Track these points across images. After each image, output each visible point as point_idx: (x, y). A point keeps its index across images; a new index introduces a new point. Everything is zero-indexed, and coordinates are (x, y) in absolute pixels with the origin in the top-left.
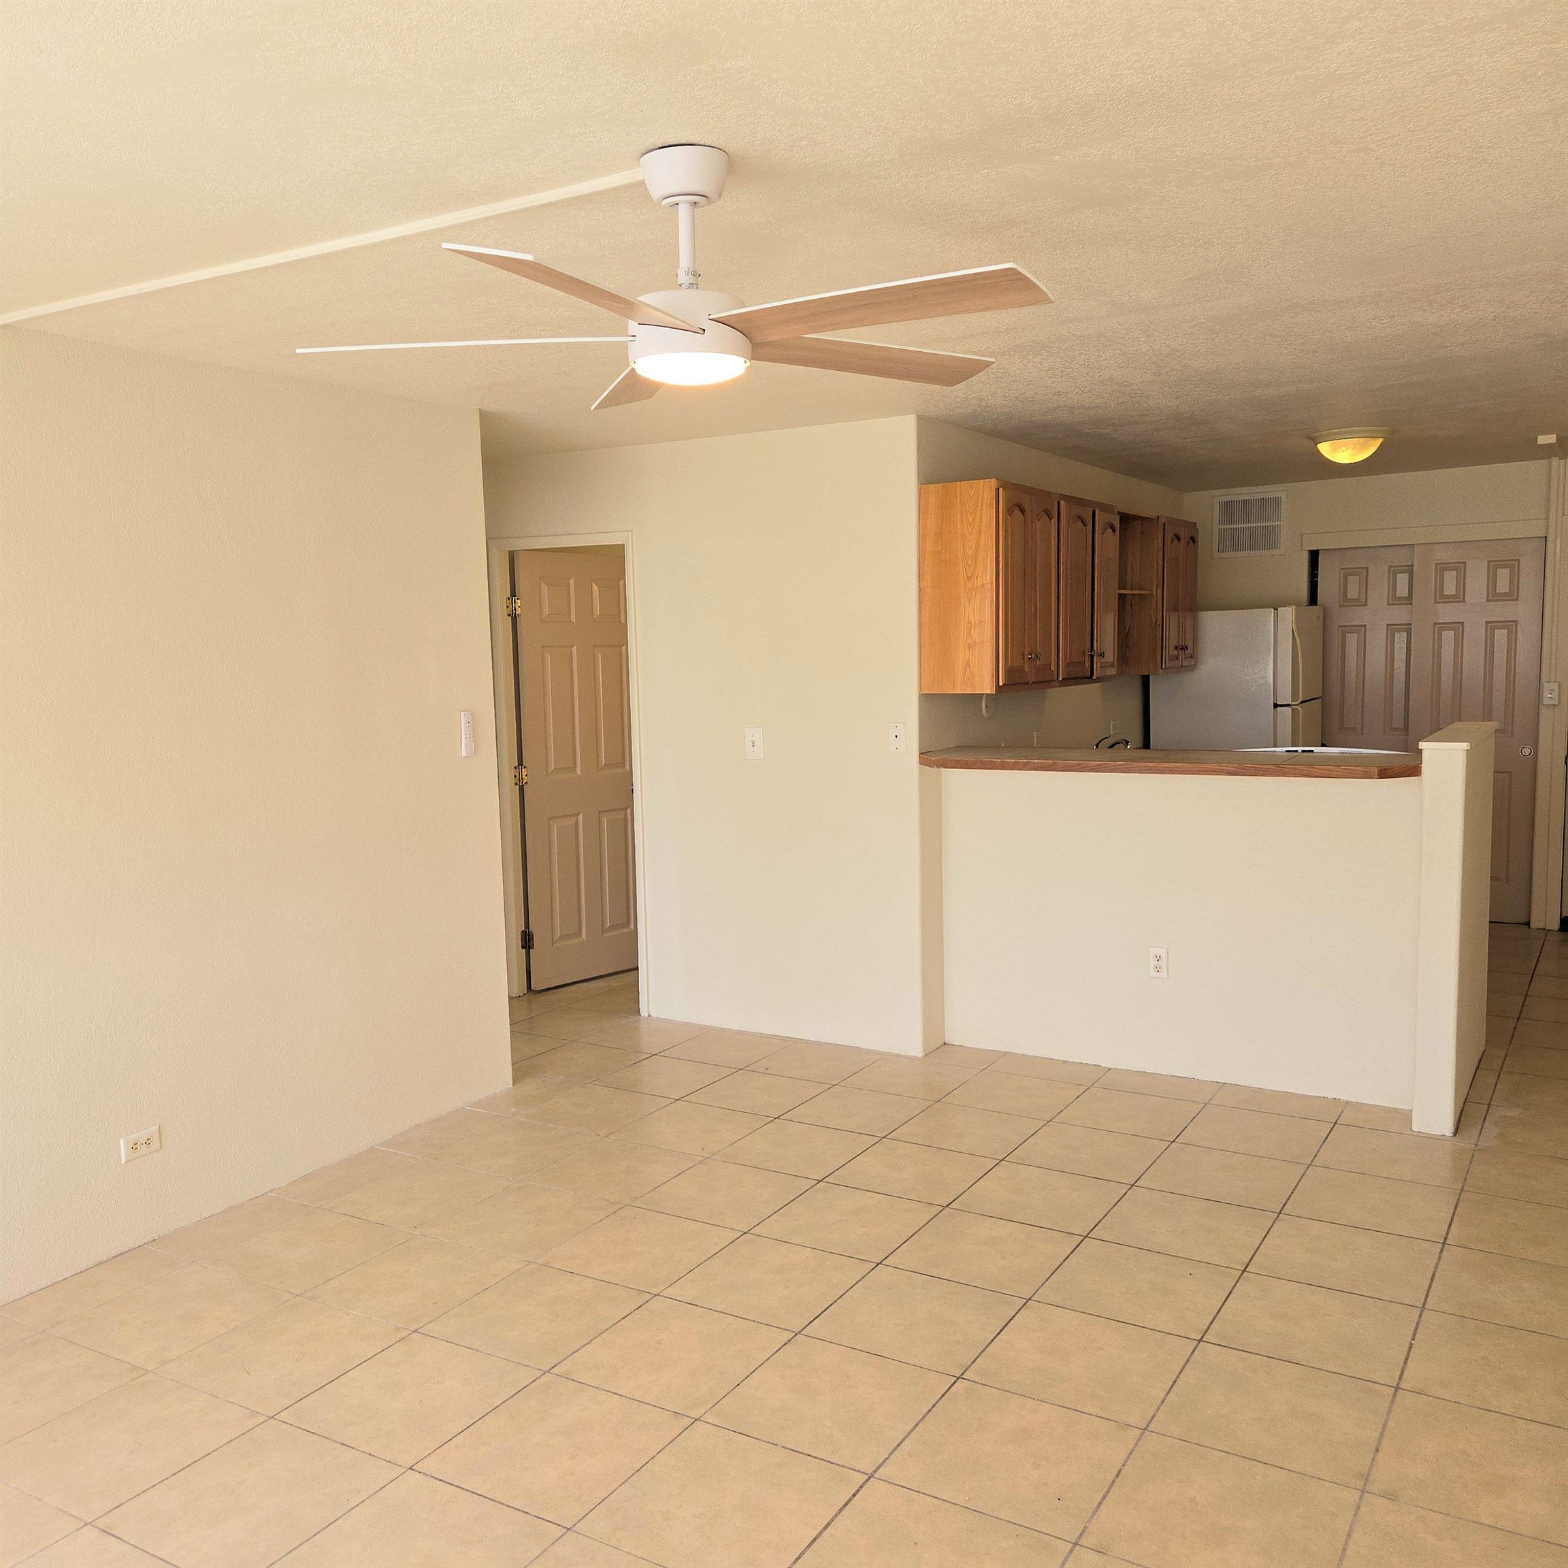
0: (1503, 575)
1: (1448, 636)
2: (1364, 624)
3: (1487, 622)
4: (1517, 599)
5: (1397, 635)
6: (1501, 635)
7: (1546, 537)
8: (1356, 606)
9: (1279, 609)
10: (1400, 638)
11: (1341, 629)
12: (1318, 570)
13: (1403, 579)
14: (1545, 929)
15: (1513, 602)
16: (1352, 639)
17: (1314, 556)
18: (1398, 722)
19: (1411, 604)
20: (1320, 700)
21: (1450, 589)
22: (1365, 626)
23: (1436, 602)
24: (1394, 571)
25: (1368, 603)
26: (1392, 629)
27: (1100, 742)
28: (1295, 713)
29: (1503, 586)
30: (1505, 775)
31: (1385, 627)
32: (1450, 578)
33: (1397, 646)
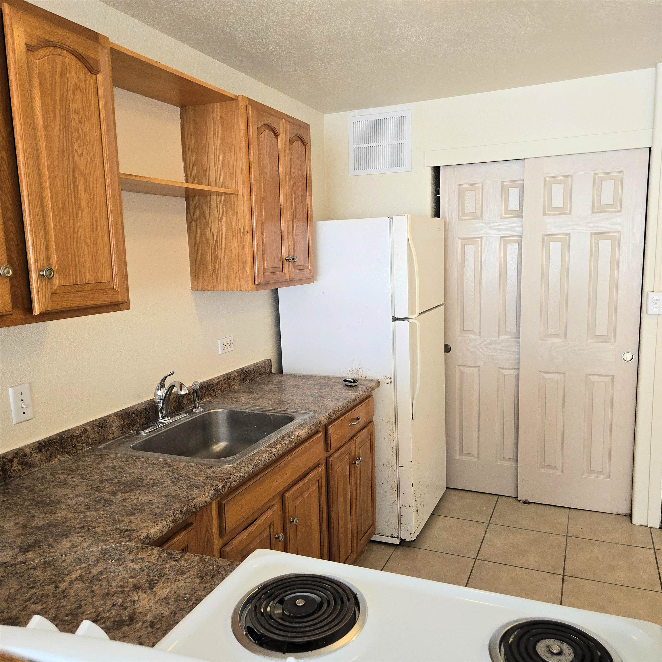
0: (608, 187)
1: (556, 247)
2: (480, 236)
3: (592, 233)
4: (620, 211)
5: (510, 246)
6: (605, 246)
7: (650, 148)
8: (473, 219)
9: (394, 217)
10: (513, 249)
11: (460, 241)
12: (439, 188)
13: (514, 193)
14: (647, 526)
15: (616, 214)
16: (470, 250)
17: (437, 170)
18: (511, 327)
19: (522, 217)
20: (443, 306)
21: (557, 202)
22: (481, 238)
23: (545, 215)
24: (506, 186)
25: (484, 218)
26: (505, 240)
27: (166, 377)
28: (412, 327)
29: (607, 198)
30: (610, 378)
31: (498, 238)
32: (558, 190)
33: (509, 257)
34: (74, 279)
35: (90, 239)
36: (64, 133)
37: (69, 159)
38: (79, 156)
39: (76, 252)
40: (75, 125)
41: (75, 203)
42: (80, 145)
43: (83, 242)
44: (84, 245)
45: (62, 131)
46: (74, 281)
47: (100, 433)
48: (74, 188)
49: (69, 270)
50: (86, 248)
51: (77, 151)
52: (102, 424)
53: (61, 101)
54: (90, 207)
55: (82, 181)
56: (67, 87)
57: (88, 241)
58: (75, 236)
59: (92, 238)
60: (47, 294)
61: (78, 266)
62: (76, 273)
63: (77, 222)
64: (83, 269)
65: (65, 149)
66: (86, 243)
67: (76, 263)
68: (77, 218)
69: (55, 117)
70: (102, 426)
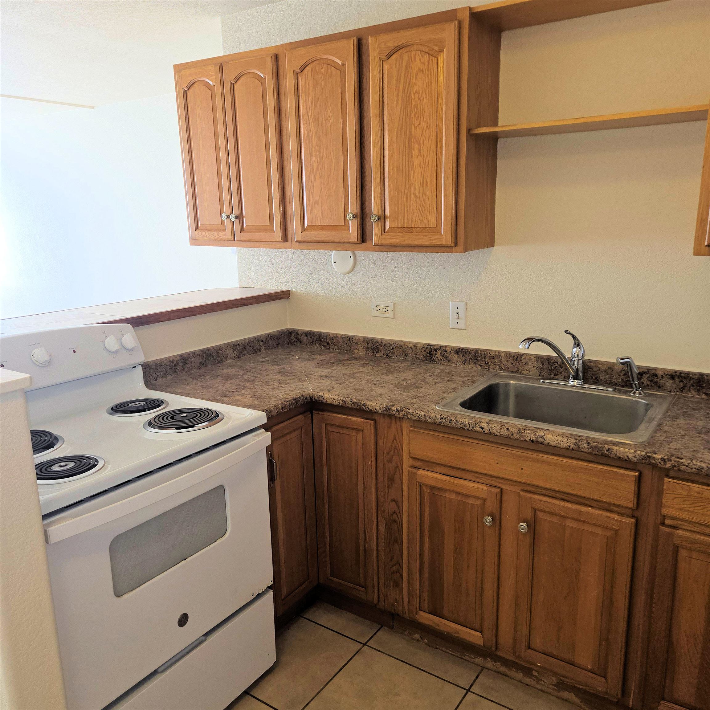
34: (402, 224)
35: (419, 193)
36: (404, 113)
37: (406, 132)
38: (416, 127)
39: (405, 203)
40: (414, 103)
41: (408, 165)
42: (417, 119)
43: (413, 196)
44: (413, 198)
45: (402, 113)
46: (402, 225)
47: (514, 364)
48: (408, 155)
49: (398, 217)
50: (415, 199)
51: (414, 124)
52: (517, 357)
53: (404, 88)
54: (422, 167)
55: (416, 147)
56: (411, 76)
57: (417, 194)
58: (406, 191)
59: (421, 192)
60: (379, 233)
61: (406, 214)
62: (404, 220)
63: (409, 180)
64: (410, 216)
65: (404, 126)
66: (415, 196)
67: (404, 212)
68: (409, 177)
69: (397, 103)
70: (517, 359)
